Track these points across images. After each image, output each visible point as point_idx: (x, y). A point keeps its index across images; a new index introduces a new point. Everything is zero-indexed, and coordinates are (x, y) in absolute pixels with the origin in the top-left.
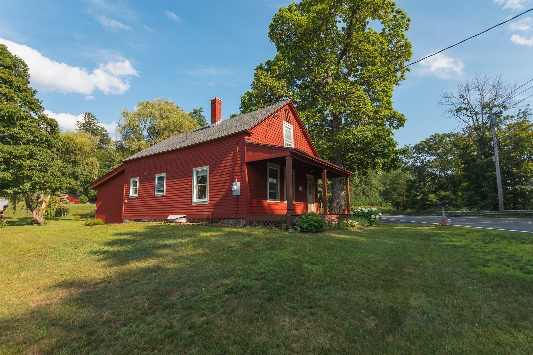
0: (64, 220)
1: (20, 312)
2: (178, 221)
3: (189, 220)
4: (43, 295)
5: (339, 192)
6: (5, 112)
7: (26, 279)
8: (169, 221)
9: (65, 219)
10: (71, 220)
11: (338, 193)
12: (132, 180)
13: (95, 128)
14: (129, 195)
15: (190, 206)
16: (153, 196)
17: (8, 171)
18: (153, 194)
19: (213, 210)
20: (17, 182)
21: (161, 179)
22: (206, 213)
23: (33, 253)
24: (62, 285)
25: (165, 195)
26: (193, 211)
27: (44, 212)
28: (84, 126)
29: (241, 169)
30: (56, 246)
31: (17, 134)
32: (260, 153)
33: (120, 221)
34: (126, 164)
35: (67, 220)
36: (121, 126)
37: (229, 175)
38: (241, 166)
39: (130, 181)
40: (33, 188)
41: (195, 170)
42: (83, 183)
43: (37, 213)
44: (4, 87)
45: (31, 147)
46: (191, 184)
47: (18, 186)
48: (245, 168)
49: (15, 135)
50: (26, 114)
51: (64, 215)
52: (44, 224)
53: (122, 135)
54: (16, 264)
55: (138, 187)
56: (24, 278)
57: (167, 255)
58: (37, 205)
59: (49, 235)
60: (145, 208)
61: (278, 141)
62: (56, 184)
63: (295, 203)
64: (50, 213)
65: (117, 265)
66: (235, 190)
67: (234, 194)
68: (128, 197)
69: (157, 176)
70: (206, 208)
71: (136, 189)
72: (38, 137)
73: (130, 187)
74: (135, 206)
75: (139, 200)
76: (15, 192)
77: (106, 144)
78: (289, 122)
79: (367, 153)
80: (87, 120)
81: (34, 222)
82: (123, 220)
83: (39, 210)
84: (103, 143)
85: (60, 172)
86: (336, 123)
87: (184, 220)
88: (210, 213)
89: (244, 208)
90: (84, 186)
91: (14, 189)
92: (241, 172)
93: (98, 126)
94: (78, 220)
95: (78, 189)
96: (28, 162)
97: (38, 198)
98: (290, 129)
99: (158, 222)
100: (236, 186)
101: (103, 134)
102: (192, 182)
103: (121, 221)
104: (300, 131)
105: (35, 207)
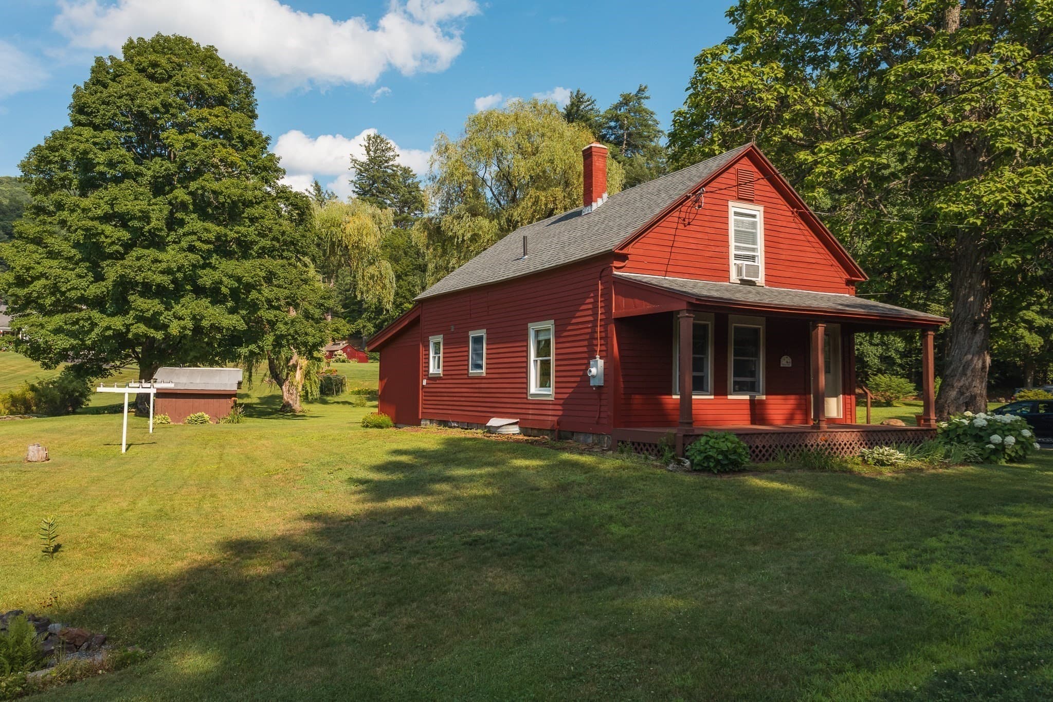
0: (338, 403)
1: (270, 536)
2: (504, 431)
3: (524, 431)
4: (288, 526)
5: (969, 357)
6: (225, 196)
7: (272, 509)
8: (491, 430)
9: (340, 400)
10: (350, 403)
11: (964, 361)
12: (433, 340)
13: (389, 171)
14: (428, 371)
15: (525, 401)
16: (466, 377)
17: (238, 313)
18: (466, 372)
19: (560, 413)
20: (253, 334)
21: (478, 340)
22: (550, 418)
23: (280, 475)
24: (307, 518)
25: (484, 375)
26: (531, 412)
27: (300, 388)
28: (366, 170)
29: (606, 331)
30: (309, 466)
31: (246, 236)
32: (636, 301)
33: (415, 422)
34: (420, 305)
35: (344, 403)
36: (437, 180)
37: (586, 343)
38: (605, 326)
39: (429, 341)
40: (278, 343)
41: (532, 327)
42: (372, 312)
43: (289, 391)
44: (219, 146)
45: (268, 262)
46: (527, 357)
47: (255, 342)
48: (613, 328)
49: (242, 238)
50: (256, 192)
51: (337, 392)
52: (302, 414)
53: (438, 201)
54: (262, 490)
55: (441, 355)
56: (271, 507)
57: (440, 493)
58: (288, 374)
59: (302, 446)
60: (455, 399)
61: (710, 254)
62: (313, 336)
63: (764, 397)
64: (310, 391)
65: (373, 500)
66: (593, 377)
67: (592, 383)
68: (426, 373)
69: (473, 334)
70: (551, 407)
71: (439, 357)
72: (278, 240)
73: (429, 355)
74: (439, 394)
75: (444, 381)
76: (252, 353)
77: (416, 209)
78: (751, 201)
79: (1031, 250)
80: (372, 153)
81: (284, 410)
82: (420, 420)
83: (292, 384)
84: (409, 208)
85: (320, 308)
86: (966, 152)
87: (515, 429)
88: (555, 419)
89: (609, 413)
90: (374, 318)
91: (250, 347)
92: (606, 338)
93: (397, 167)
94: (363, 406)
95: (364, 327)
96: (267, 292)
97: (288, 360)
98: (754, 216)
99: (474, 430)
100: (597, 368)
101: (409, 185)
102: (527, 351)
103: (417, 423)
104: (790, 214)
105: (284, 378)
